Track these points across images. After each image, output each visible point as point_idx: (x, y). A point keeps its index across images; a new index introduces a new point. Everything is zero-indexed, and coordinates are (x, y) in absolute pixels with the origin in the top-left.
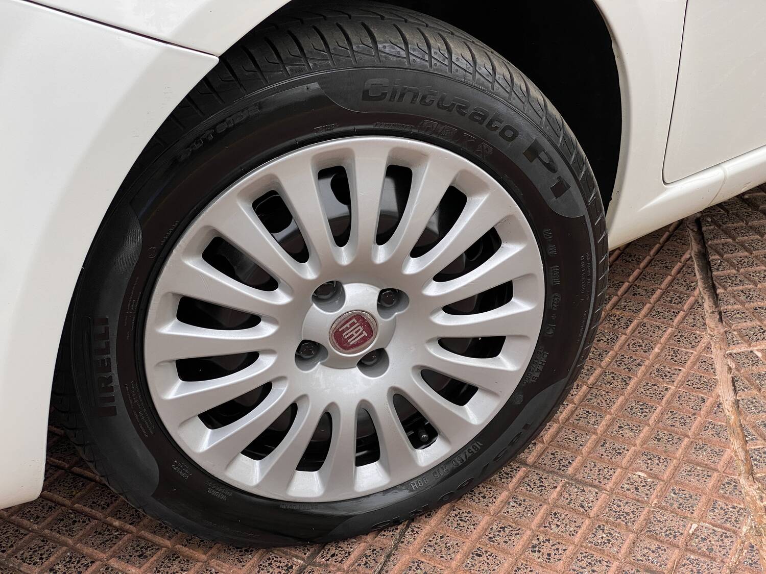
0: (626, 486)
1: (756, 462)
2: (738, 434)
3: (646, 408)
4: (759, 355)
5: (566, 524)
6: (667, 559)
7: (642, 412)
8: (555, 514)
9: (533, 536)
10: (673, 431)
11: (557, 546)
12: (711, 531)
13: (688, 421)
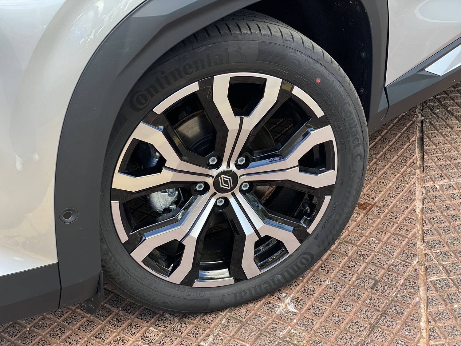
0: (366, 244)
1: (426, 235)
2: (421, 222)
3: (381, 211)
4: (438, 187)
5: (337, 259)
6: (378, 274)
7: (379, 213)
8: (333, 255)
9: (323, 264)
10: (391, 221)
11: (332, 268)
12: (400, 263)
13: (398, 217)
